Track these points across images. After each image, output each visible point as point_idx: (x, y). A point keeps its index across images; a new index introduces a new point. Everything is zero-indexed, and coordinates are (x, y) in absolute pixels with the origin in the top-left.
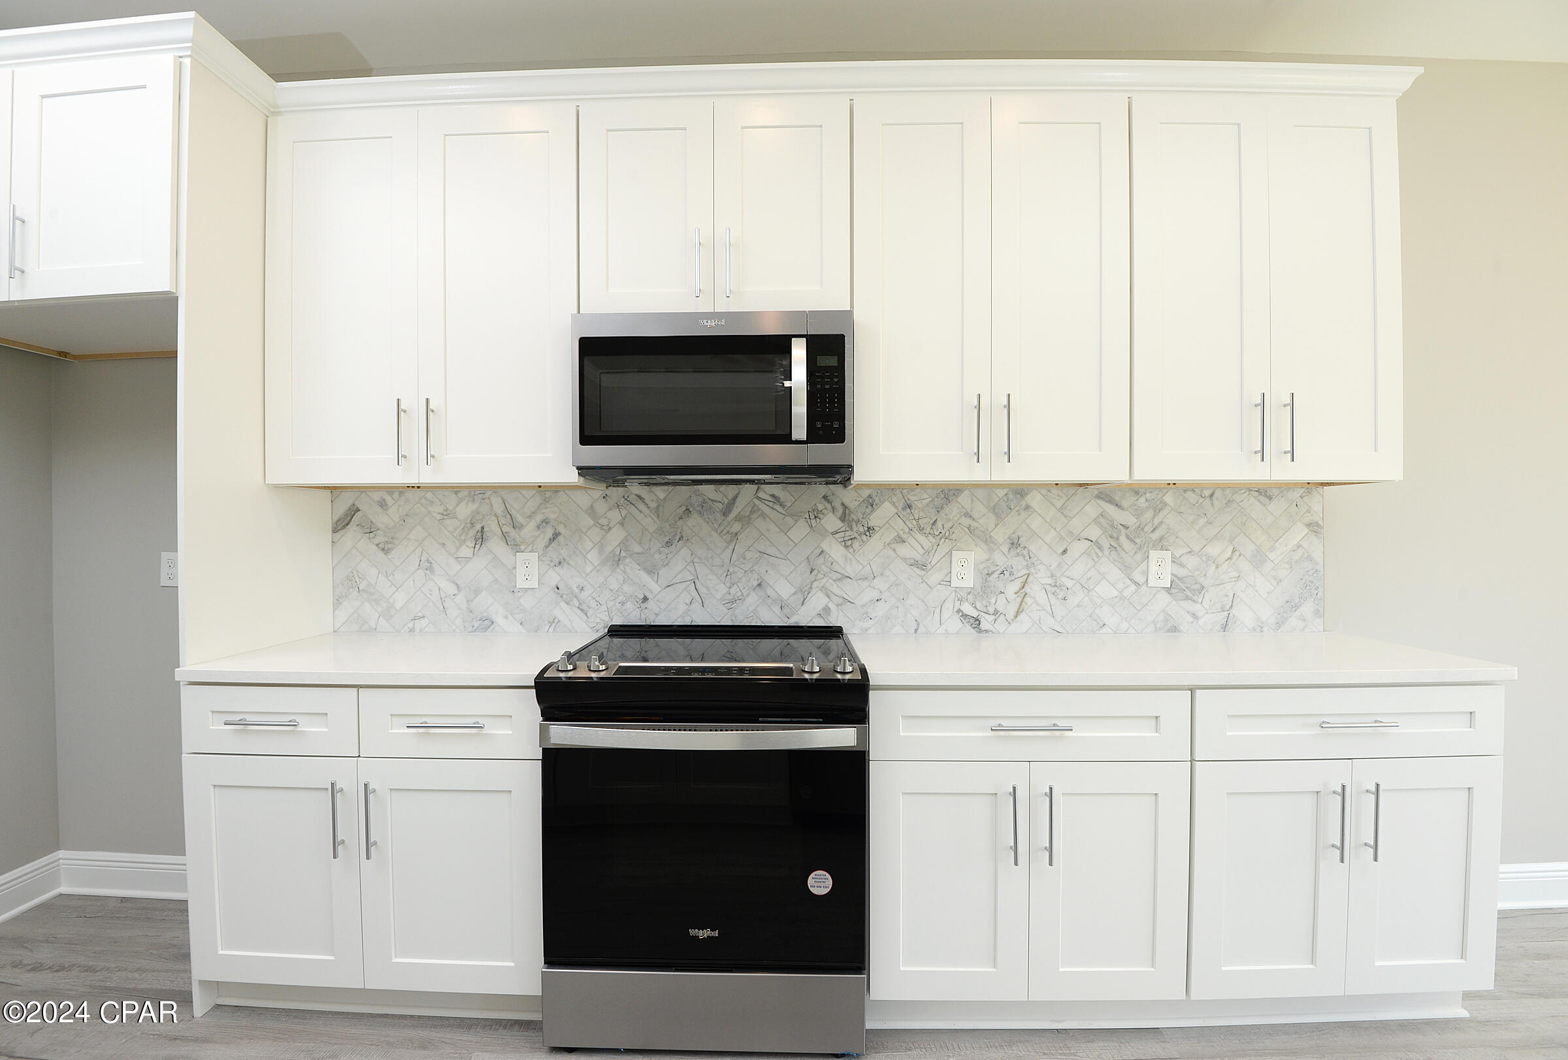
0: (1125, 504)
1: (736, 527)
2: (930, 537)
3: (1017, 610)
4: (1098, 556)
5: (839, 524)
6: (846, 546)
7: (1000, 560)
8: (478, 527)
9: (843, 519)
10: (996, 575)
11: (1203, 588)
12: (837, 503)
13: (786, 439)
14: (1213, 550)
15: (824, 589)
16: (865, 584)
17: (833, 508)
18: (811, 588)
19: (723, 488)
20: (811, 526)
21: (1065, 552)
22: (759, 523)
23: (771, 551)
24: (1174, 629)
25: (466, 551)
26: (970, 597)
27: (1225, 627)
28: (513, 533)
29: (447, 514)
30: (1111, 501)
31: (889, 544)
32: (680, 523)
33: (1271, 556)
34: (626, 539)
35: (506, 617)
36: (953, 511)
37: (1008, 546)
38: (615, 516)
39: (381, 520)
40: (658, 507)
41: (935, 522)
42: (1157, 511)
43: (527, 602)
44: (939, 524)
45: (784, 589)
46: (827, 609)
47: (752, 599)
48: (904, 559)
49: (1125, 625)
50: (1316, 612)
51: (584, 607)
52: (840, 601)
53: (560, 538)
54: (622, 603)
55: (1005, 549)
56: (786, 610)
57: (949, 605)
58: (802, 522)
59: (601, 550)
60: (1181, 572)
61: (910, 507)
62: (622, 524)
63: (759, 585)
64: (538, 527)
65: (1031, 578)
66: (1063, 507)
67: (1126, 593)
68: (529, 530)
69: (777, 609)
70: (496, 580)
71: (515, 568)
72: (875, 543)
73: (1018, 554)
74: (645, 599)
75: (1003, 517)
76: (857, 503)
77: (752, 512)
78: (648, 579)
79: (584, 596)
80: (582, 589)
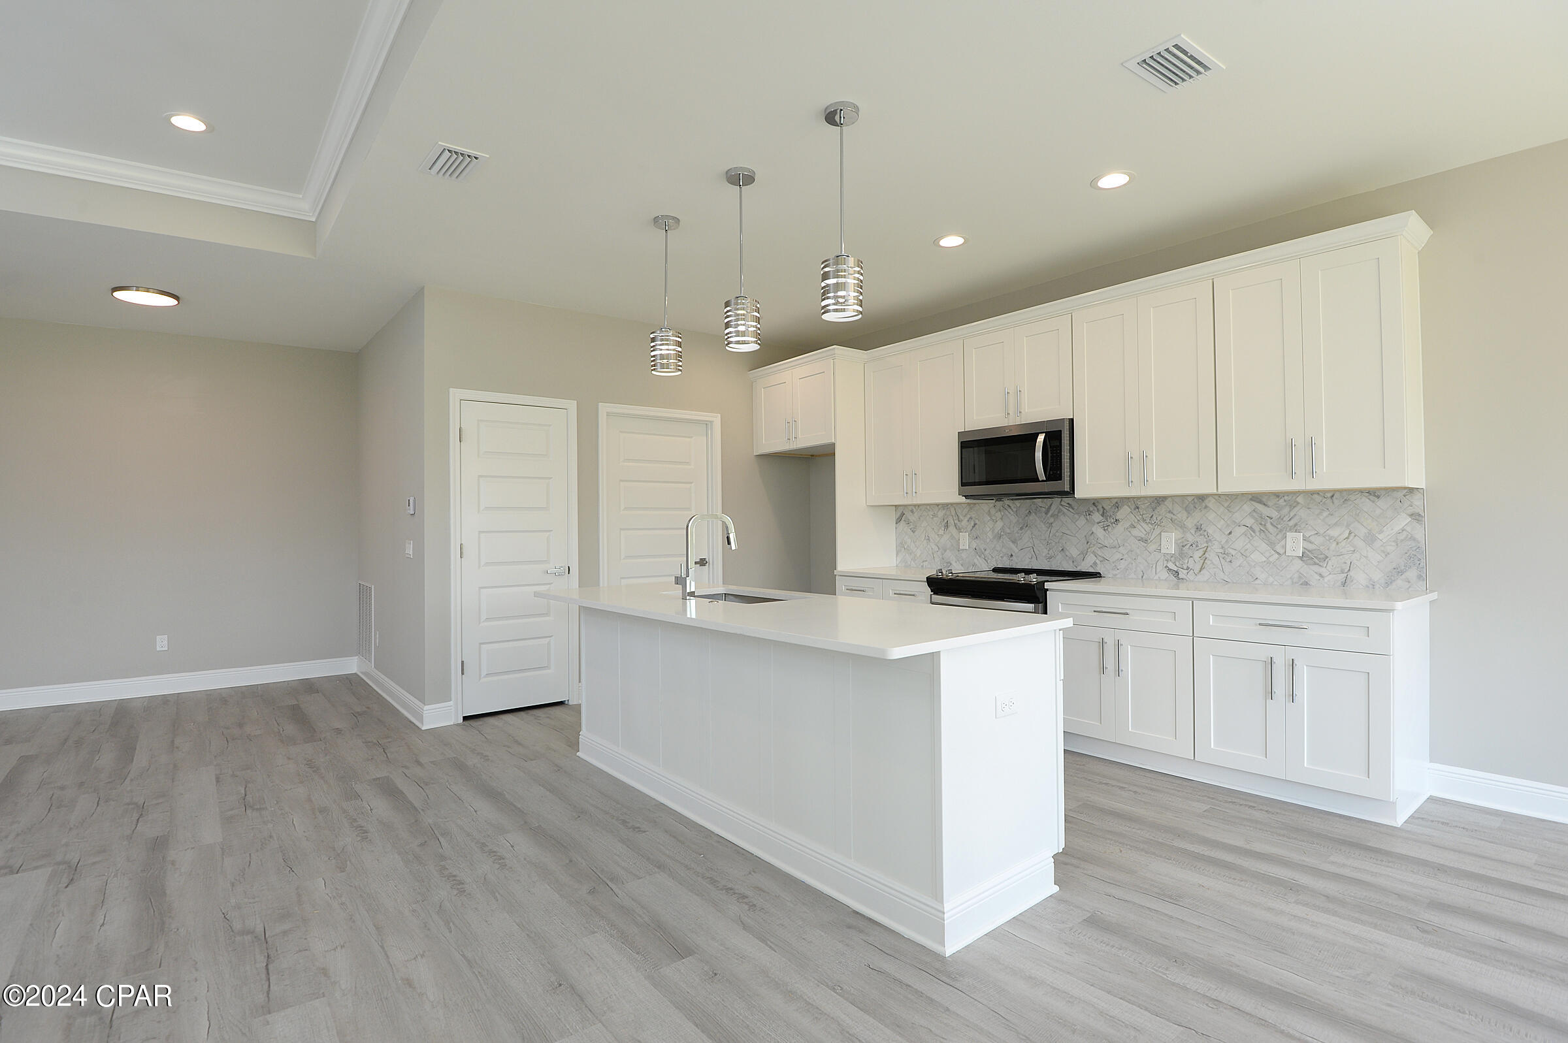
0: (1270, 503)
1: (1052, 520)
2: (1150, 525)
3: (1200, 567)
4: (1252, 536)
5: (1102, 518)
6: (1105, 530)
7: (1191, 538)
8: (946, 521)
9: (1102, 515)
10: (1187, 547)
11: (1327, 557)
12: (1100, 507)
14: (1334, 532)
15: (1094, 552)
16: (1115, 550)
17: (1098, 509)
18: (1087, 552)
20: (1087, 519)
21: (1230, 533)
23: (1068, 532)
24: (1306, 584)
25: (941, 532)
26: (1172, 559)
27: (1344, 584)
28: (959, 524)
29: (934, 515)
30: (1260, 502)
31: (1127, 528)
32: (1027, 518)
33: (1380, 536)
34: (1003, 526)
35: (956, 562)
36: (1162, 510)
37: (1195, 529)
38: (999, 515)
39: (912, 518)
40: (1016, 512)
41: (1152, 517)
42: (1292, 507)
43: (964, 555)
44: (1154, 518)
45: (1074, 552)
46: (1095, 563)
47: (1060, 556)
48: (1135, 537)
49: (1271, 579)
50: (1420, 577)
51: (986, 558)
52: (1102, 559)
53: (977, 526)
55: (1193, 532)
56: (1075, 564)
57: (1160, 563)
58: (1082, 518)
59: (993, 531)
60: (1310, 547)
61: (1138, 508)
62: (1002, 519)
63: (1062, 550)
64: (968, 521)
65: (1209, 549)
66: (1229, 506)
67: (1271, 559)
68: (965, 523)
69: (1071, 563)
70: (952, 545)
71: (959, 538)
72: (1120, 527)
73: (1201, 535)
74: (1012, 555)
75: (1191, 512)
76: (1110, 507)
77: (1059, 512)
78: (1012, 546)
79: (987, 552)
80: (985, 550)
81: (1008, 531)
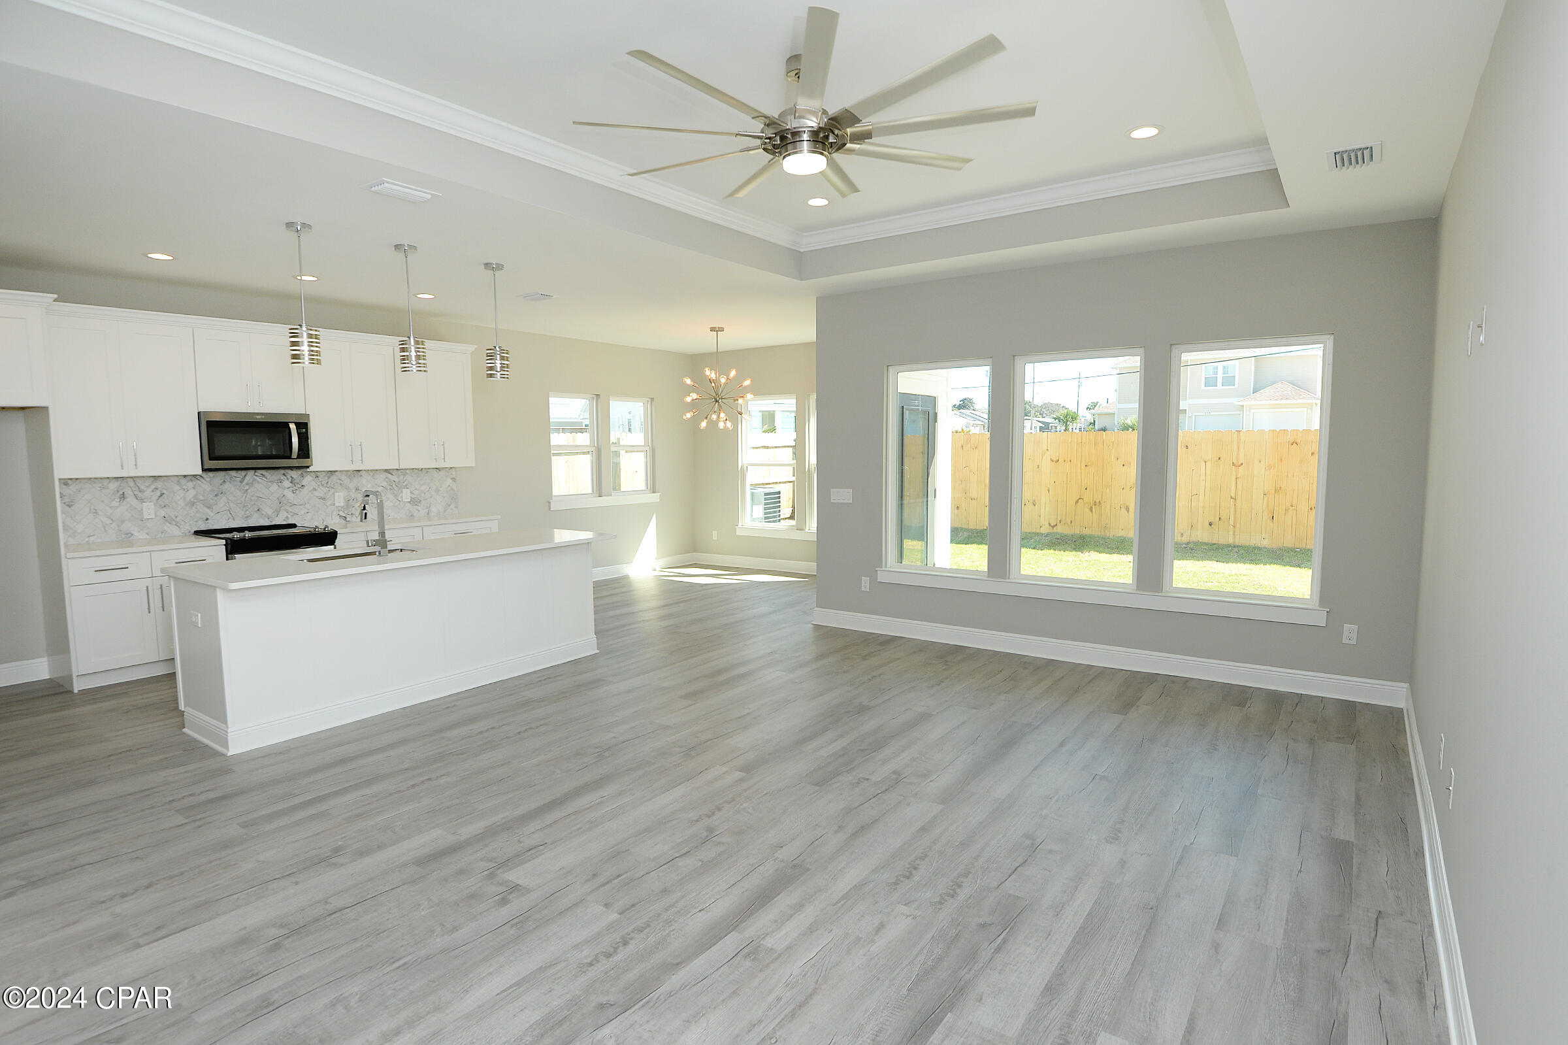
1: (247, 487)
2: (326, 488)
5: (291, 484)
6: (294, 493)
7: (353, 496)
8: (121, 492)
9: (291, 482)
10: (351, 501)
11: (421, 501)
12: (289, 477)
13: (289, 457)
14: (423, 489)
15: (286, 510)
16: (302, 507)
18: (282, 510)
19: (240, 472)
22: (256, 485)
23: (263, 496)
24: (412, 516)
25: (115, 504)
26: (342, 509)
27: (428, 514)
28: (140, 494)
30: (389, 473)
31: (311, 491)
33: (441, 489)
35: (139, 532)
36: (334, 478)
38: (190, 484)
40: (210, 481)
41: (328, 482)
42: (404, 475)
43: (149, 524)
44: (329, 484)
45: (269, 511)
46: (287, 517)
47: (256, 515)
50: (455, 507)
51: (178, 525)
52: (292, 514)
53: (164, 495)
54: (196, 522)
55: (354, 491)
56: (270, 518)
57: (334, 513)
58: (275, 484)
59: (185, 499)
60: (413, 496)
61: (318, 477)
62: (194, 488)
63: (258, 510)
64: (153, 491)
66: (373, 475)
67: (396, 504)
68: (148, 493)
69: (267, 519)
70: (132, 516)
71: (142, 510)
72: (305, 491)
74: (207, 519)
75: (352, 479)
76: (297, 476)
77: (253, 481)
78: (208, 511)
79: (178, 519)
80: (176, 517)
81: (202, 498)
